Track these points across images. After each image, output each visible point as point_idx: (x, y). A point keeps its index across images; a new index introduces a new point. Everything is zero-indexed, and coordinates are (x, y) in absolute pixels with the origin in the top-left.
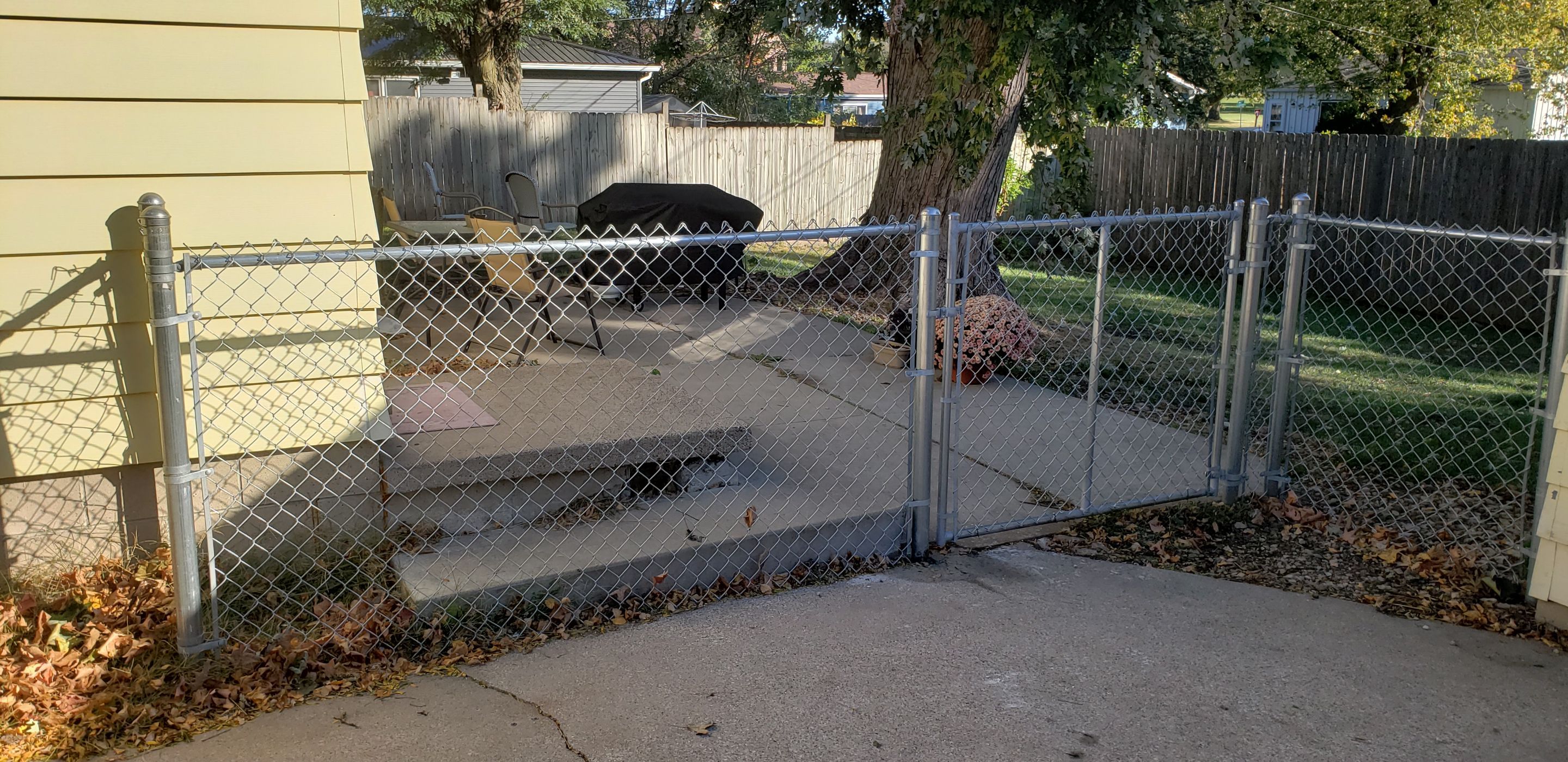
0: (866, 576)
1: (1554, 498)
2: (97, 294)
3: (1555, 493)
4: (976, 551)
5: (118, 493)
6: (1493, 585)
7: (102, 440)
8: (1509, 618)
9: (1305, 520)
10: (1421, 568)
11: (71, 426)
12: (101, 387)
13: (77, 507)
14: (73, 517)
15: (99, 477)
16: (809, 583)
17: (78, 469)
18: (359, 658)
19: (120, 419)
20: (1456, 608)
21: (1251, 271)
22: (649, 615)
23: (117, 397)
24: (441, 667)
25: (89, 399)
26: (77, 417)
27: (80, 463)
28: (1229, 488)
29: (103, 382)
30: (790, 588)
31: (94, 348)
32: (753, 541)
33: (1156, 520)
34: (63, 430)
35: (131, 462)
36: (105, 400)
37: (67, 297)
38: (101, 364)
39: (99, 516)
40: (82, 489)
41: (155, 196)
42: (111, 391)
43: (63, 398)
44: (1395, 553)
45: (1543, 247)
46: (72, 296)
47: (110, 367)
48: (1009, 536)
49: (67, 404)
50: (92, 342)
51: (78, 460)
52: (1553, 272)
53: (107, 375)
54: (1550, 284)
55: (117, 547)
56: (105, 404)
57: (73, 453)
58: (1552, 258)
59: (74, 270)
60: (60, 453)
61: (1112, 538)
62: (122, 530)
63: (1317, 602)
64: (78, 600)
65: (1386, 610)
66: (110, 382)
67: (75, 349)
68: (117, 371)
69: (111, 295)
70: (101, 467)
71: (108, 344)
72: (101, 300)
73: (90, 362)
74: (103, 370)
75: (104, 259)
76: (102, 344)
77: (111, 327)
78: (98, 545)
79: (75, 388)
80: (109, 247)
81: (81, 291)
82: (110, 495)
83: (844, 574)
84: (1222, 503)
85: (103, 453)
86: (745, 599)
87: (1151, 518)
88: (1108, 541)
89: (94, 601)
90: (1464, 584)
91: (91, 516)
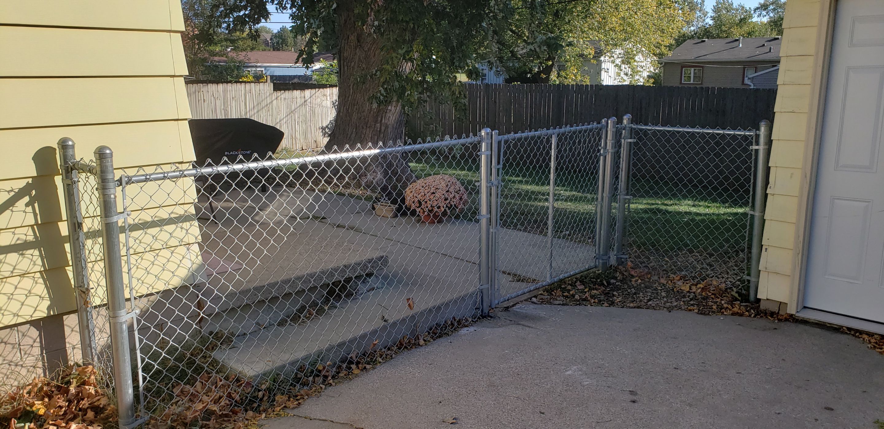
0: (466, 329)
1: (766, 251)
2: (27, 205)
3: (766, 249)
4: (507, 309)
5: (40, 335)
6: (737, 295)
7: (33, 301)
8: (750, 309)
9: (639, 275)
10: (702, 291)
11: (12, 294)
12: (31, 266)
13: (13, 348)
14: (11, 355)
15: (28, 326)
16: (440, 337)
17: (18, 322)
18: (226, 415)
19: (44, 286)
20: (727, 308)
21: (610, 154)
22: (371, 366)
23: (40, 272)
24: (275, 413)
25: (22, 275)
26: (16, 288)
27: (19, 318)
28: (603, 263)
29: (32, 263)
30: (432, 340)
31: (26, 241)
32: (413, 317)
33: (578, 283)
34: (7, 297)
35: (52, 313)
36: (33, 275)
37: (8, 209)
38: (31, 251)
39: (28, 352)
40: (17, 335)
41: (70, 139)
42: (38, 268)
43: (7, 276)
44: (688, 286)
45: (750, 136)
46: (11, 208)
47: (37, 252)
48: (517, 299)
49: (9, 280)
50: (24, 237)
51: (18, 316)
52: (755, 147)
53: (35, 258)
54: (753, 153)
55: (40, 371)
56: (33, 277)
57: (15, 312)
58: (754, 141)
59: (12, 191)
60: (6, 313)
61: (564, 294)
62: (43, 359)
63: (671, 313)
64: (28, 408)
65: (701, 313)
66: (37, 263)
67: (13, 243)
68: (41, 255)
69: (36, 205)
70: (33, 319)
71: (34, 238)
72: (30, 209)
73: (23, 250)
74: (32, 255)
75: (30, 182)
76: (31, 238)
77: (35, 227)
78: (28, 371)
79: (14, 269)
80: (35, 174)
81: (17, 204)
82: (35, 338)
83: (454, 329)
84: (600, 271)
85: (34, 309)
86: (413, 350)
87: (576, 282)
88: (563, 296)
89: (39, 407)
90: (724, 296)
91: (23, 353)
